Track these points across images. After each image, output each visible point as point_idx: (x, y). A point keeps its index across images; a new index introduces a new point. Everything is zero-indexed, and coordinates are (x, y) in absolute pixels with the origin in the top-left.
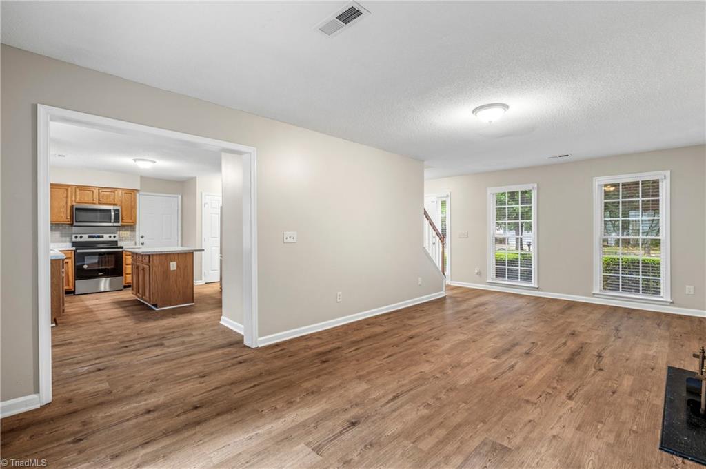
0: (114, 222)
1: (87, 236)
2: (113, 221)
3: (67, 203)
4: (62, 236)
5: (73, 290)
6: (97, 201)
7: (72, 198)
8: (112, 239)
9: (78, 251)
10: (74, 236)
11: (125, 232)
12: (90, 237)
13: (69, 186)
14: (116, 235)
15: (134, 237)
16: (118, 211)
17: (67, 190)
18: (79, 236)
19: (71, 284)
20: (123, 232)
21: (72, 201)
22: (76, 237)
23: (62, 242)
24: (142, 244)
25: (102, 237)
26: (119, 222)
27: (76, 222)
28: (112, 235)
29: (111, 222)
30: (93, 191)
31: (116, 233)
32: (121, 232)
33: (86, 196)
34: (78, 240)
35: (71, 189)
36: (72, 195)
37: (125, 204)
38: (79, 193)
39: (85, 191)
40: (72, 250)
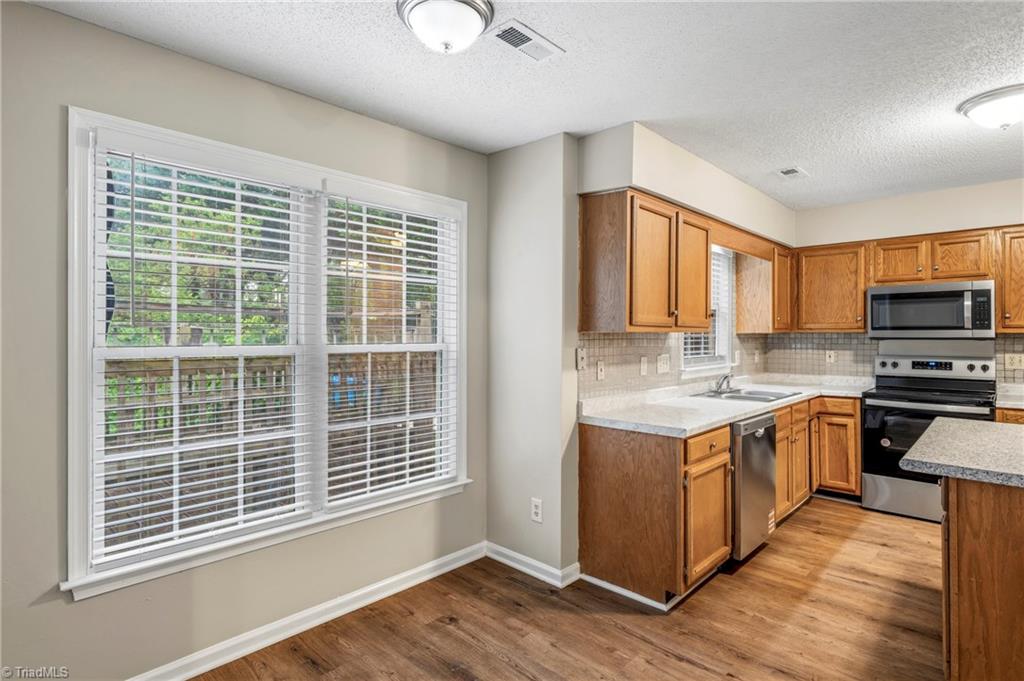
0: (975, 327)
1: (908, 363)
2: (968, 324)
3: (856, 284)
4: (856, 362)
5: (858, 493)
6: (926, 274)
7: (867, 271)
8: (978, 374)
10: (878, 361)
12: (915, 365)
13: (860, 244)
14: (991, 364)
16: (985, 293)
17: (856, 254)
18: (889, 361)
19: (853, 479)
20: (1017, 356)
21: (867, 279)
22: (884, 364)
23: (857, 374)
25: (949, 366)
26: (989, 327)
27: (873, 328)
28: (978, 364)
29: (963, 328)
30: (917, 247)
31: (990, 359)
32: (1007, 356)
33: (900, 264)
34: (889, 371)
35: (866, 250)
36: (867, 263)
37: (1011, 269)
38: (884, 259)
39: (899, 249)
40: (855, 398)
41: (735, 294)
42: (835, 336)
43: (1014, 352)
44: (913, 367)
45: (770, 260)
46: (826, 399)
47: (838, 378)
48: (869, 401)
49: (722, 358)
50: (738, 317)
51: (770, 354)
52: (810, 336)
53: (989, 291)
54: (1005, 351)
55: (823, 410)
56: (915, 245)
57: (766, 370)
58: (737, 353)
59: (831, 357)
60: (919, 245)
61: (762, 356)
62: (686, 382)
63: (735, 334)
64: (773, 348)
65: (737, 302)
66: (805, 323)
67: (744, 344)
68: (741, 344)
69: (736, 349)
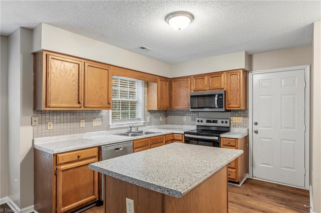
0: (219, 108)
1: (205, 120)
2: (217, 106)
3: (188, 92)
4: (192, 120)
6: (207, 88)
7: (191, 87)
8: (225, 125)
11: (239, 118)
13: (189, 77)
14: (228, 121)
15: (247, 123)
16: (221, 95)
17: (187, 80)
18: (200, 120)
20: (236, 118)
21: (191, 90)
22: (198, 121)
23: (192, 125)
24: (256, 132)
26: (223, 108)
27: (191, 108)
28: (224, 121)
29: (215, 108)
30: (204, 78)
31: (228, 119)
32: (234, 118)
33: (200, 84)
34: (200, 124)
35: (190, 79)
36: (191, 84)
37: (230, 86)
38: (195, 82)
39: (200, 79)
40: (182, 134)
41: (146, 95)
42: (186, 111)
43: (236, 116)
44: (207, 122)
45: (156, 82)
47: (187, 126)
48: (186, 135)
49: (139, 119)
50: (148, 104)
51: (168, 118)
53: (223, 94)
54: (233, 116)
56: (204, 77)
58: (148, 118)
59: (185, 118)
60: (205, 77)
61: (164, 118)
62: (112, 129)
63: (146, 110)
65: (147, 98)
66: (174, 106)
67: (153, 114)
68: (150, 114)
69: (147, 116)
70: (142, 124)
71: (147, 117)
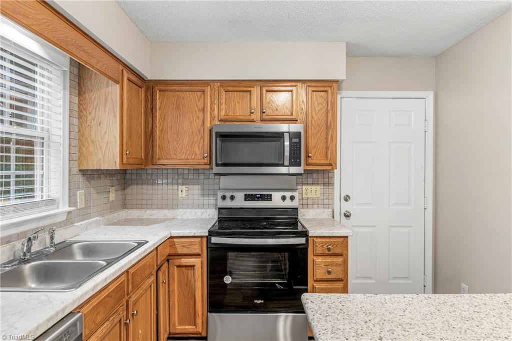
0: (291, 164)
1: (240, 196)
2: (287, 162)
3: (204, 122)
4: (203, 195)
5: (204, 335)
6: (256, 116)
7: (212, 109)
8: (288, 204)
9: (214, 240)
10: (220, 194)
11: (314, 188)
12: (248, 197)
13: (207, 83)
14: (296, 194)
15: (330, 197)
16: (298, 135)
17: (203, 91)
18: (228, 195)
19: (199, 321)
20: (309, 187)
21: (212, 118)
22: (224, 198)
23: (203, 206)
24: (347, 216)
25: (269, 198)
26: (300, 165)
27: (217, 165)
28: (288, 194)
29: (283, 165)
30: (250, 92)
31: (294, 190)
32: (304, 187)
33: (237, 105)
34: (228, 203)
35: (211, 90)
36: (212, 103)
37: (312, 118)
38: (226, 99)
39: (237, 91)
40: (201, 237)
41: (76, 121)
42: (186, 172)
43: (308, 184)
44: (245, 200)
45: (117, 82)
46: (175, 240)
47: (189, 211)
50: (80, 148)
51: (128, 191)
52: (165, 172)
53: (300, 133)
54: (303, 184)
55: (173, 252)
56: (249, 89)
57: (124, 206)
58: (80, 194)
59: (183, 191)
60: (252, 89)
61: (120, 193)
63: (75, 170)
64: (132, 184)
65: (79, 131)
66: (159, 159)
67: (92, 182)
68: (87, 182)
69: (78, 189)
70: (63, 218)
71: (78, 192)
